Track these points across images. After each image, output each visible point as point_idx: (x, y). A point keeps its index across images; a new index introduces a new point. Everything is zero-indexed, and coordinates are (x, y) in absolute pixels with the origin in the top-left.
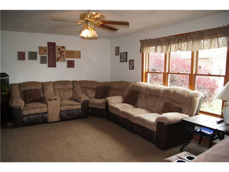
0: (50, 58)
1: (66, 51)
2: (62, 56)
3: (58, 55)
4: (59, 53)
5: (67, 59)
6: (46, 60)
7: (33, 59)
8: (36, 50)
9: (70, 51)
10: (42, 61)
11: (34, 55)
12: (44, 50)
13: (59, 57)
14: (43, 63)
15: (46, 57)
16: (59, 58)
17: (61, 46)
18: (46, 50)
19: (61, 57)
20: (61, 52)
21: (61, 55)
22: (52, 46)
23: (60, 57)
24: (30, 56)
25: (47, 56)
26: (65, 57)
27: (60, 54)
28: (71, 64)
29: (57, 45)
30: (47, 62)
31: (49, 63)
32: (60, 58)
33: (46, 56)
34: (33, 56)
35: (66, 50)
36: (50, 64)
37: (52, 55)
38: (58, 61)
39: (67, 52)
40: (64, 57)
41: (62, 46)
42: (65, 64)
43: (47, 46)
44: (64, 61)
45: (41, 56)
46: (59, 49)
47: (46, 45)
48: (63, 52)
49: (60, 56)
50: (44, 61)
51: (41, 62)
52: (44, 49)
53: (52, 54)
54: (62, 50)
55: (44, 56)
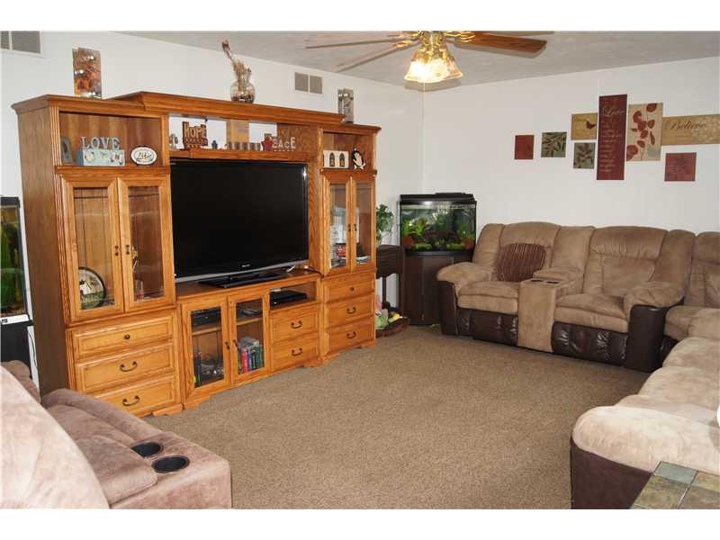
0: (605, 149)
1: (664, 119)
2: (647, 140)
3: (631, 138)
4: (634, 130)
5: (667, 150)
6: (589, 157)
7: (552, 156)
8: (565, 126)
9: (679, 119)
10: (579, 160)
11: (556, 143)
12: (588, 123)
13: (636, 144)
14: (580, 167)
15: (590, 148)
16: (634, 147)
17: (644, 105)
18: (592, 123)
19: (642, 144)
20: (642, 126)
21: (644, 134)
22: (613, 106)
23: (639, 142)
24: (545, 146)
25: (596, 141)
26: (657, 141)
27: (639, 133)
28: (681, 168)
29: (630, 102)
30: (592, 162)
31: (601, 166)
32: (638, 147)
33: (594, 144)
34: (554, 145)
35: (664, 116)
36: (603, 168)
37: (610, 139)
38: (630, 158)
39: (668, 121)
40: (653, 143)
41: (650, 105)
42: (659, 167)
43: (597, 111)
44: (655, 155)
45: (576, 144)
46: (637, 116)
47: (594, 108)
48: (652, 124)
49: (639, 139)
50: (584, 161)
51: (575, 164)
52: (588, 120)
53: (611, 134)
54: (646, 117)
55: (587, 145)
